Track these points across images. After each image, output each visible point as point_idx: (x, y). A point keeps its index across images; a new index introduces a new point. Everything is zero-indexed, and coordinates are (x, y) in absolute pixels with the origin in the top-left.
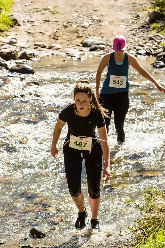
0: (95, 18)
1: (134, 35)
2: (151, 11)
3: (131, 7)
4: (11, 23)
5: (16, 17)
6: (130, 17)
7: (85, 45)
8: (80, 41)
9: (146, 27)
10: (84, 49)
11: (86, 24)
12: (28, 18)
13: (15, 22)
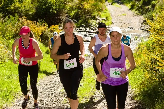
0: (131, 22)
1: (140, 25)
2: (144, 20)
3: (140, 19)
4: (112, 23)
5: (113, 22)
6: (139, 21)
7: (129, 28)
8: (127, 27)
9: (142, 23)
10: (128, 29)
11: (129, 23)
12: (116, 22)
13: (113, 23)
